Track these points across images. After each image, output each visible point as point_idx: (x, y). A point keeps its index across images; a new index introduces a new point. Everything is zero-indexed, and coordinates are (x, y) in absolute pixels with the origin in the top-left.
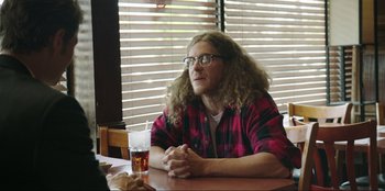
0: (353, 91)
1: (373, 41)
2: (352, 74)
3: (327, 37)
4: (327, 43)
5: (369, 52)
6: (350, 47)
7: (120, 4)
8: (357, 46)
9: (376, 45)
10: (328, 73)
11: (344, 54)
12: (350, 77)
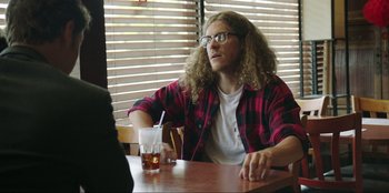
0: (324, 84)
1: (343, 35)
2: (324, 68)
3: (300, 32)
4: (300, 38)
5: (340, 46)
6: (322, 42)
7: (105, 7)
8: (329, 41)
9: (346, 40)
10: (302, 67)
11: (317, 49)
12: (321, 70)
